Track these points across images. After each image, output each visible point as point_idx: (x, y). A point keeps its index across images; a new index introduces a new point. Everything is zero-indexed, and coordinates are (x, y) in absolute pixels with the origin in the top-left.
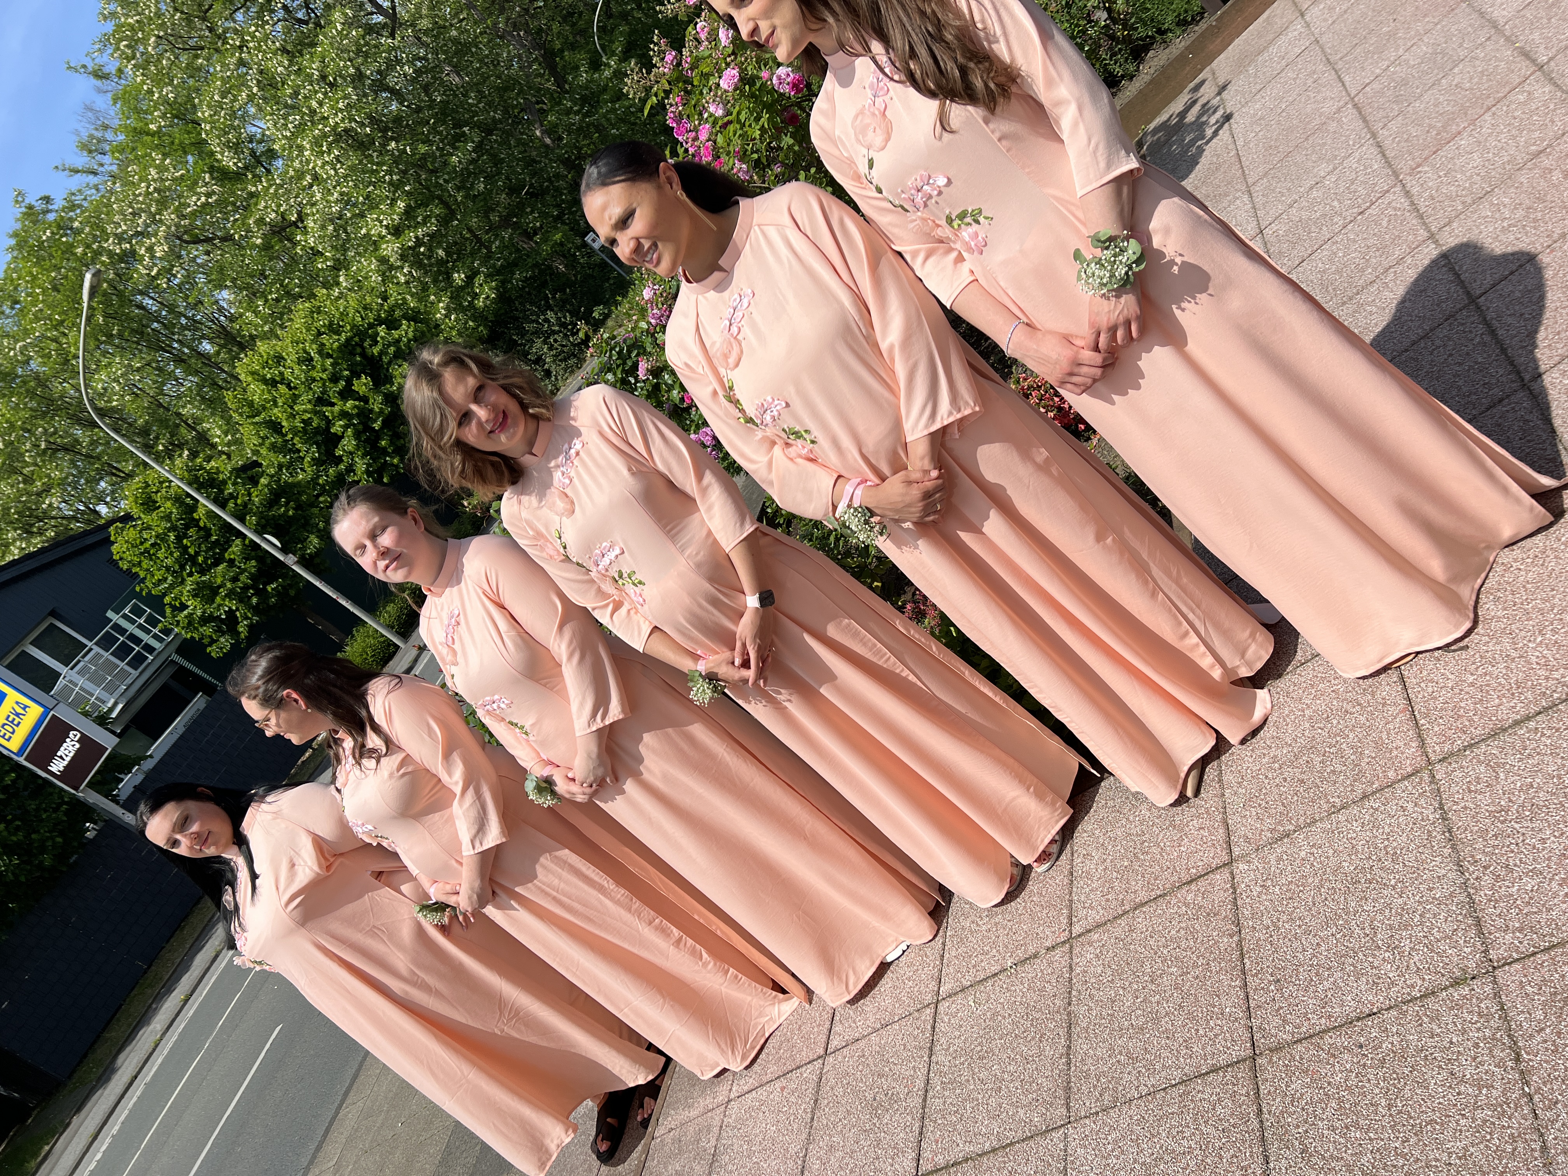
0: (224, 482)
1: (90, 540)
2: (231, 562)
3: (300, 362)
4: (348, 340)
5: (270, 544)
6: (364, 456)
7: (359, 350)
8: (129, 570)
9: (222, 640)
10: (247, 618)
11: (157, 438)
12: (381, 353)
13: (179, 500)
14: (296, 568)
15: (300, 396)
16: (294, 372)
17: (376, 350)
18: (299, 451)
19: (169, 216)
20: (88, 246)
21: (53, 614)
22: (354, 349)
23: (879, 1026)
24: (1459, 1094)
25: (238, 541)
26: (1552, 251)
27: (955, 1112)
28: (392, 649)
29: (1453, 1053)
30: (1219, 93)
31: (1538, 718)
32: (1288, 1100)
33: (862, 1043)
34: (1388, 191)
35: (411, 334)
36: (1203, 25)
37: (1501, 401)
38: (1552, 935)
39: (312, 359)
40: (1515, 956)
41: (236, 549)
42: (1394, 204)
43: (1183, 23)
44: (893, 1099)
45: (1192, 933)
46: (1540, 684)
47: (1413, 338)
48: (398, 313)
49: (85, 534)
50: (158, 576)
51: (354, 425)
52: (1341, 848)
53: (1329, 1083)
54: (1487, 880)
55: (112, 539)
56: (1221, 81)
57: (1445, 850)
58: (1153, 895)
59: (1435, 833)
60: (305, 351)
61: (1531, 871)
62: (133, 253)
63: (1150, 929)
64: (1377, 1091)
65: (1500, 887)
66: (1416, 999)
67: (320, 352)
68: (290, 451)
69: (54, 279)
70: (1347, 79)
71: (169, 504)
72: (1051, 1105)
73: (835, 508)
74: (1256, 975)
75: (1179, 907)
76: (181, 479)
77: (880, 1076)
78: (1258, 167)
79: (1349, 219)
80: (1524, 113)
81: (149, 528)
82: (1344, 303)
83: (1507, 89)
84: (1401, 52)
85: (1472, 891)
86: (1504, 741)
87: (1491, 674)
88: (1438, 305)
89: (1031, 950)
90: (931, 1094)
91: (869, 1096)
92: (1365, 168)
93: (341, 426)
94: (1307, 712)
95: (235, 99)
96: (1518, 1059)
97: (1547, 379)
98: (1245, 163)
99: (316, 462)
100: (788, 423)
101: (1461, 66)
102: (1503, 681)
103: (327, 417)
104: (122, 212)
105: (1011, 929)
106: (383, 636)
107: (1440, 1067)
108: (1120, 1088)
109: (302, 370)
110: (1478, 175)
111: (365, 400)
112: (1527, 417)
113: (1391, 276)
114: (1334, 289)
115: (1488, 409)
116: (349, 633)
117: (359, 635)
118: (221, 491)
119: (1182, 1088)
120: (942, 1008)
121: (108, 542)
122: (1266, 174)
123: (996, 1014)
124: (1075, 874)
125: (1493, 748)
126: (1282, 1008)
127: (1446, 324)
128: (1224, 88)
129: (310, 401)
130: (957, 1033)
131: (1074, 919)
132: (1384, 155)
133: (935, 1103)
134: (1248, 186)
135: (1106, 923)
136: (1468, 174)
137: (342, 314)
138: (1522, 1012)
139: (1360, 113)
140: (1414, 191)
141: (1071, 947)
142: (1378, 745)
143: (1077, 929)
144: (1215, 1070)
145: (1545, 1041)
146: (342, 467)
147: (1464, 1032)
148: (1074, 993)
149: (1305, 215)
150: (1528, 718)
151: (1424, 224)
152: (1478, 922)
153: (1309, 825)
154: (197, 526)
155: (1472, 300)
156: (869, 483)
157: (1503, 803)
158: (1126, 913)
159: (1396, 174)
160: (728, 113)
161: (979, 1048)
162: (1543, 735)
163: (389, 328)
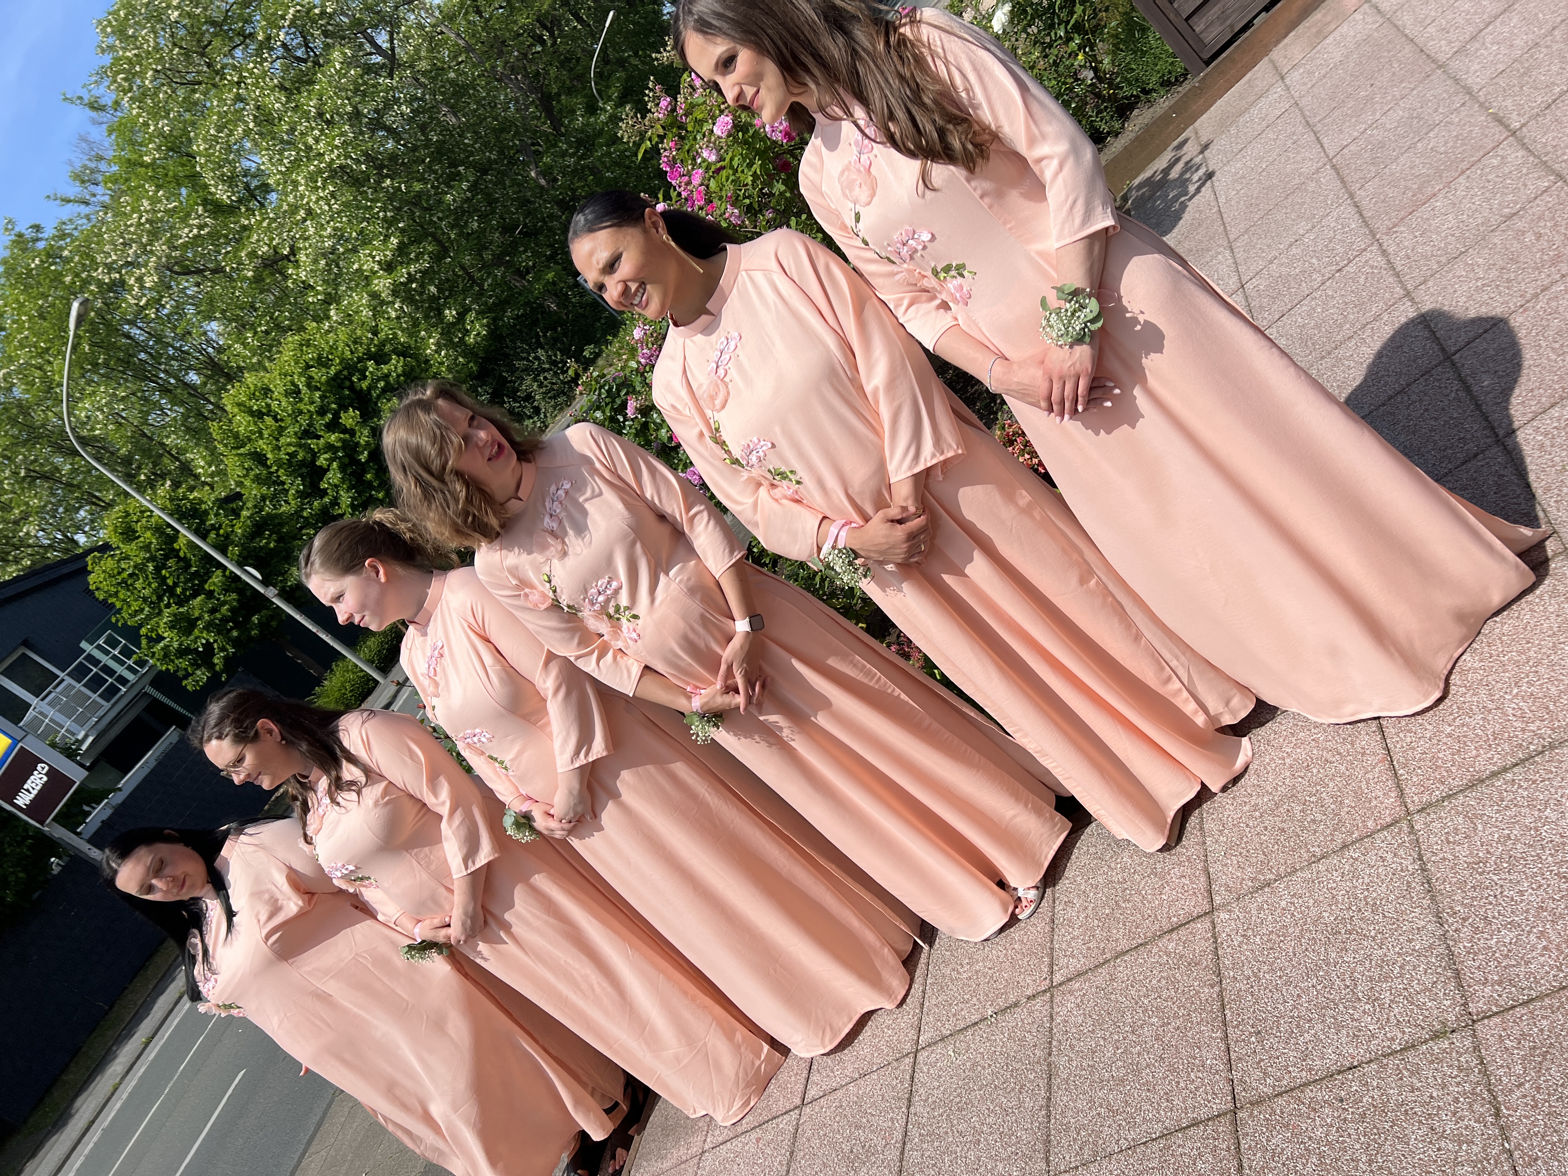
0: (206, 513)
1: (65, 570)
2: (210, 594)
3: (287, 394)
4: (336, 374)
5: (251, 576)
6: (348, 490)
7: (347, 383)
8: (105, 601)
9: (198, 672)
10: (223, 649)
11: (139, 468)
12: (370, 388)
13: (159, 529)
14: (277, 601)
15: (286, 428)
16: (281, 404)
17: (365, 385)
18: (283, 483)
19: (160, 247)
20: (77, 275)
21: (26, 644)
22: (342, 382)
23: (857, 1076)
24: (1439, 1149)
25: (219, 572)
26: (1525, 310)
27: (934, 1165)
28: (371, 684)
29: (1433, 1108)
30: (1202, 152)
31: (1515, 770)
32: (1269, 1155)
33: (839, 1093)
34: (1365, 250)
35: (400, 370)
36: (1186, 87)
37: (1476, 455)
38: (1531, 988)
39: (299, 392)
40: (1494, 1009)
41: (216, 579)
42: (1371, 262)
43: (1167, 84)
44: (870, 1151)
45: (1172, 982)
46: (1517, 736)
47: (1390, 393)
48: (388, 348)
49: (62, 563)
50: (135, 606)
51: (340, 458)
52: (1321, 899)
53: (1310, 1138)
54: (1466, 932)
55: (89, 568)
56: (1204, 140)
57: (1424, 901)
58: (1134, 943)
59: (1414, 884)
60: (293, 383)
61: (1509, 923)
62: (122, 283)
63: (1131, 978)
64: (1358, 1146)
65: (1479, 940)
66: (1397, 1052)
67: (309, 385)
68: (275, 483)
69: (41, 307)
70: (1325, 141)
71: (148, 534)
72: (1030, 1159)
73: (819, 549)
74: (1237, 1026)
75: (1160, 956)
76: (162, 510)
77: (858, 1127)
78: (1239, 224)
79: (1327, 275)
80: (1497, 176)
81: (127, 558)
82: (1323, 358)
83: (1481, 153)
84: (1378, 116)
85: (1451, 943)
86: (1482, 793)
87: (1468, 725)
88: (1414, 361)
89: (1012, 999)
90: (908, 1146)
91: (846, 1148)
92: (1343, 228)
93: (326, 459)
94: (1288, 761)
95: (229, 136)
96: (1497, 1114)
97: (1521, 436)
98: (1227, 220)
99: (301, 494)
100: (774, 463)
101: (1436, 130)
102: (1480, 733)
103: (312, 450)
104: (112, 242)
105: (992, 977)
106: (362, 671)
107: (1420, 1122)
108: (1101, 1142)
109: (290, 403)
110: (1453, 235)
111: (352, 432)
112: (1502, 472)
113: (1368, 332)
114: (1313, 344)
115: (1463, 464)
116: (327, 667)
117: (338, 668)
118: (203, 522)
119: (1163, 1141)
120: (921, 1057)
121: (84, 572)
122: (1247, 231)
123: (975, 1064)
124: (1056, 922)
125: (1470, 799)
126: (1263, 1060)
127: (1421, 380)
128: (1206, 147)
129: (296, 433)
130: (936, 1084)
131: (1055, 968)
132: (1361, 215)
133: (912, 1156)
134: (1229, 242)
135: (1086, 972)
136: (1443, 235)
137: (331, 347)
138: (1502, 1066)
139: (1338, 174)
140: (1391, 250)
141: (1052, 996)
142: (1358, 794)
143: (1058, 978)
144: (1195, 1124)
145: (1525, 1096)
146: (326, 500)
147: (1444, 1086)
148: (1054, 1043)
149: (1284, 270)
150: (1505, 770)
151: (1401, 282)
152: (1458, 974)
153: (1290, 874)
154: (177, 556)
155: (1448, 357)
156: (853, 525)
157: (1481, 854)
158: (1107, 961)
159: (1373, 234)
160: (722, 159)
161: (958, 1099)
162: (1520, 787)
163: (378, 363)
